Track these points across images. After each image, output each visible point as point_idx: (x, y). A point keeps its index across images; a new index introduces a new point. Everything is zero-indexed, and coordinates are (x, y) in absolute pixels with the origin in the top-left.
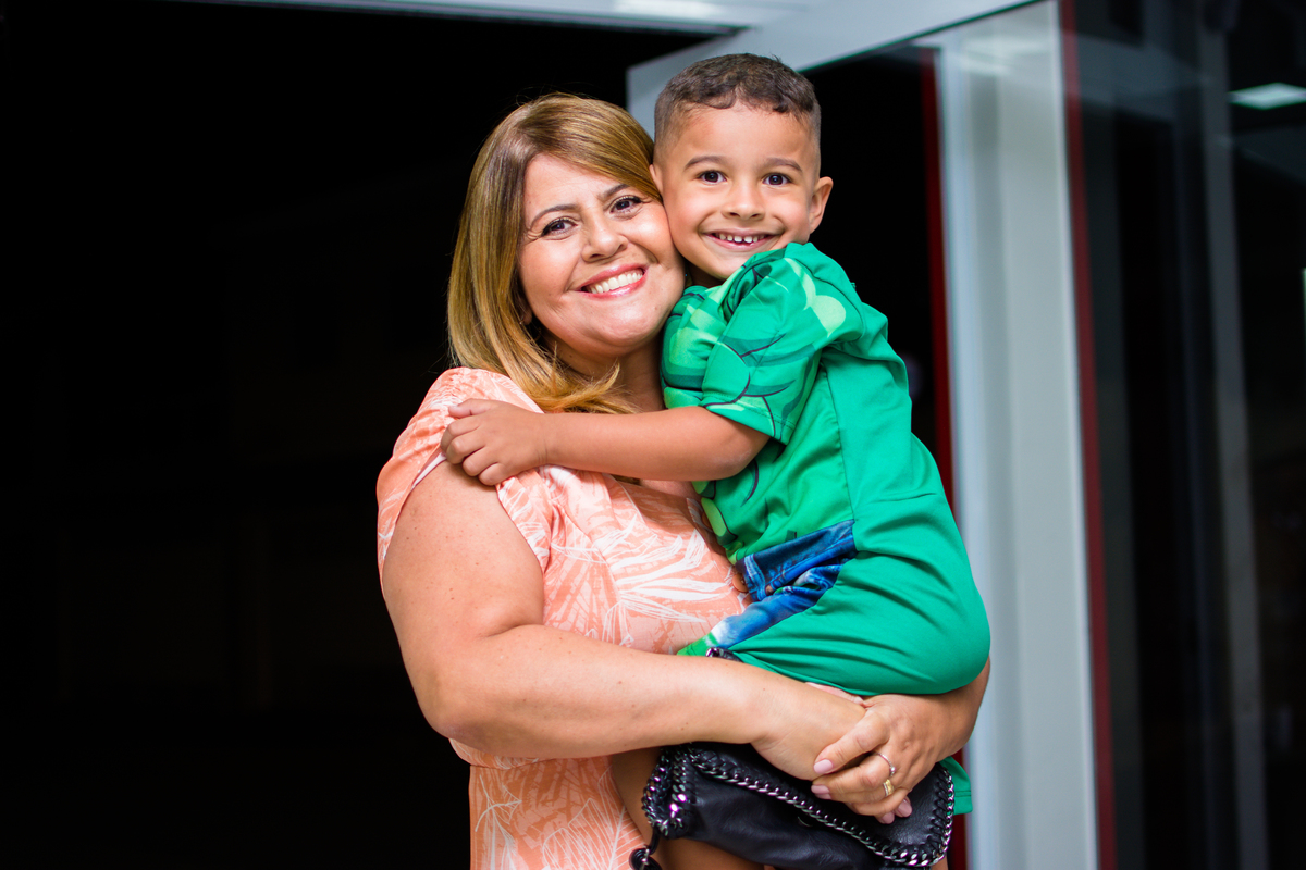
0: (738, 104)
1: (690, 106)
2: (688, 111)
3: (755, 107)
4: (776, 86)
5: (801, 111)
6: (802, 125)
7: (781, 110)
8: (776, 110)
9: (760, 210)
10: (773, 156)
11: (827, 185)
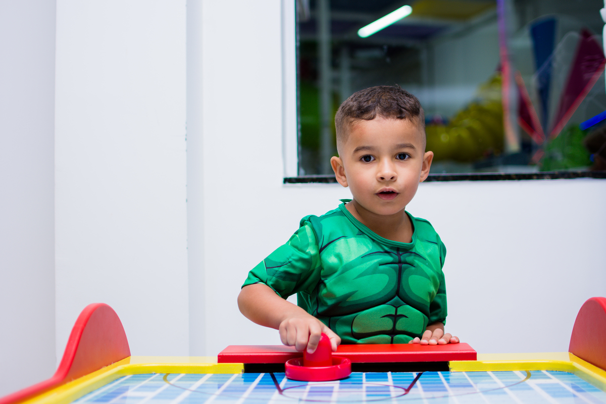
0: (378, 118)
1: (352, 119)
2: (351, 122)
3: (387, 118)
4: (398, 104)
5: (412, 116)
6: (413, 123)
7: (401, 118)
8: (398, 118)
9: (395, 174)
10: (400, 143)
11: (431, 156)
